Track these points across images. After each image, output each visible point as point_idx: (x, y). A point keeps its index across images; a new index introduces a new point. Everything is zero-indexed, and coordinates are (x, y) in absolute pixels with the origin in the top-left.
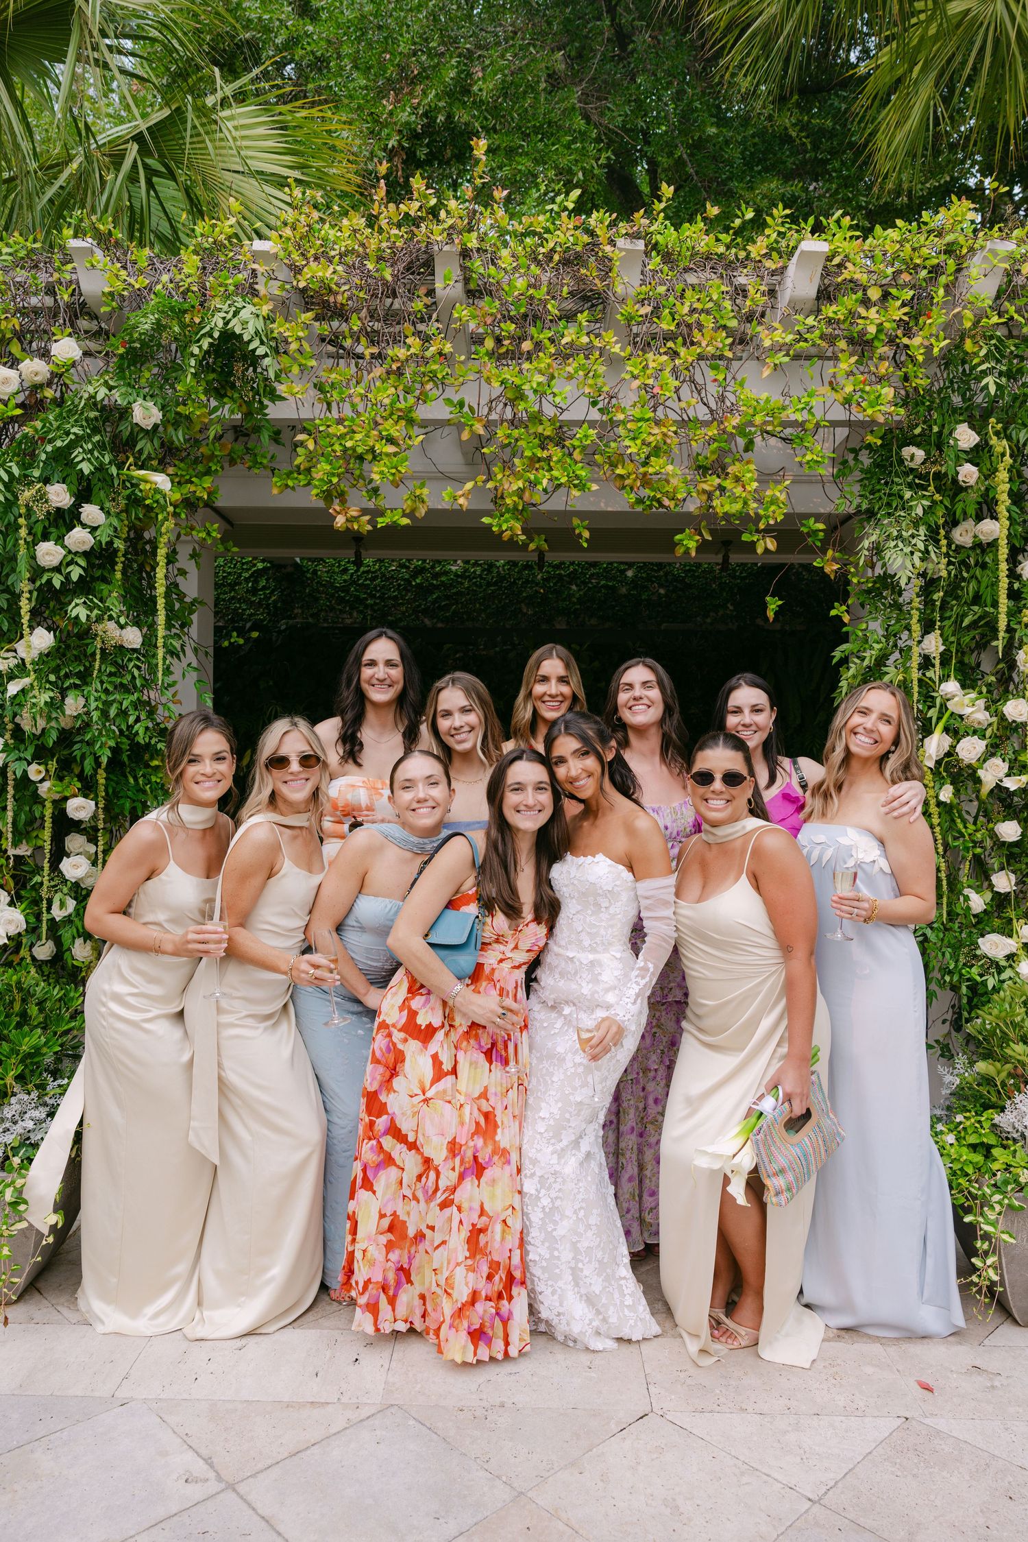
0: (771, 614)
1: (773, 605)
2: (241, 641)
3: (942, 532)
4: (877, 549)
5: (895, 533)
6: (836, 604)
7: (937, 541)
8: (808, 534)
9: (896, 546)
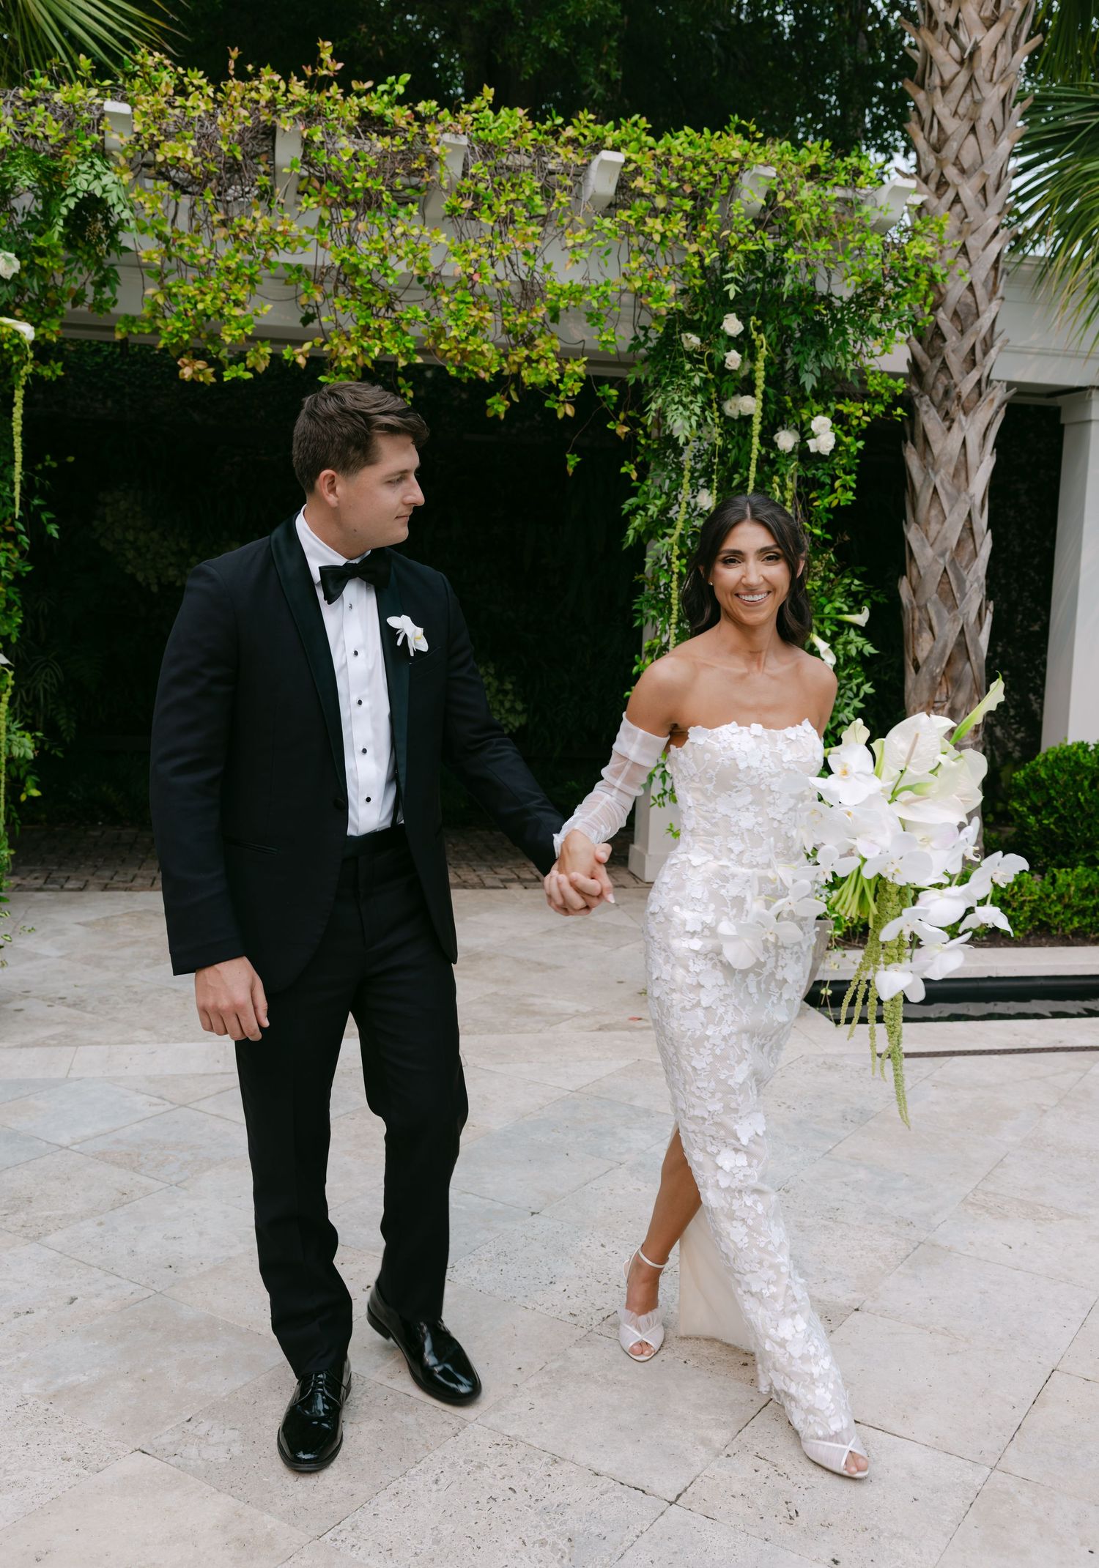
0: (570, 470)
1: (573, 461)
2: (54, 465)
3: (715, 405)
4: (662, 414)
5: (677, 399)
6: (626, 462)
7: (711, 407)
8: (604, 398)
9: (677, 409)
